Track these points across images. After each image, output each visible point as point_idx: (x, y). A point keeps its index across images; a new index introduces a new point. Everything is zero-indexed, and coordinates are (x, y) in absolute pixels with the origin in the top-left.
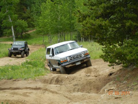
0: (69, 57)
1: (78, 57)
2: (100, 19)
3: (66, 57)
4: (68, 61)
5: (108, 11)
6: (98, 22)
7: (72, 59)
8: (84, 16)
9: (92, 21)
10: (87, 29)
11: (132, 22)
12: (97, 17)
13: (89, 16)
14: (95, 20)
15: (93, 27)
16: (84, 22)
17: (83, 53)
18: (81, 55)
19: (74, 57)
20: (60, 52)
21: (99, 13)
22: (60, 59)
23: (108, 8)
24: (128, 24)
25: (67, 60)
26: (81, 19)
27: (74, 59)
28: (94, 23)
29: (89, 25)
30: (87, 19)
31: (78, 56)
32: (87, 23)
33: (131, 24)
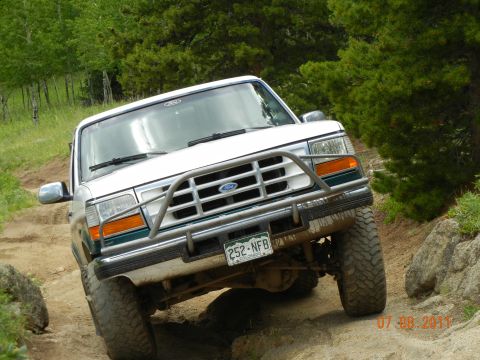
2: (170, 46)
5: (187, 25)
6: (165, 54)
8: (127, 43)
9: (149, 54)
10: (138, 75)
11: (249, 48)
12: (162, 43)
13: (141, 42)
14: (156, 51)
15: (154, 68)
16: (130, 58)
21: (166, 31)
23: (184, 17)
24: (239, 53)
26: (120, 51)
28: (155, 58)
29: (142, 65)
30: (137, 49)
32: (137, 61)
33: (246, 53)
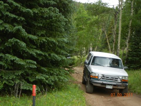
0: (103, 75)
1: (113, 80)
4: (99, 79)
7: (104, 79)
17: (121, 78)
18: (117, 79)
19: (108, 77)
20: (97, 64)
25: (98, 77)
27: (106, 79)
31: (113, 78)
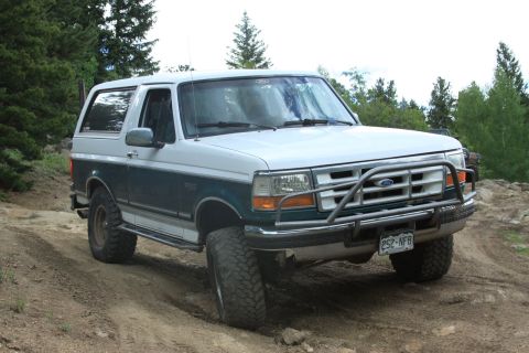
0: (335, 175)
3: (311, 174)
18: (421, 177)
22: (248, 179)
25: (314, 198)
